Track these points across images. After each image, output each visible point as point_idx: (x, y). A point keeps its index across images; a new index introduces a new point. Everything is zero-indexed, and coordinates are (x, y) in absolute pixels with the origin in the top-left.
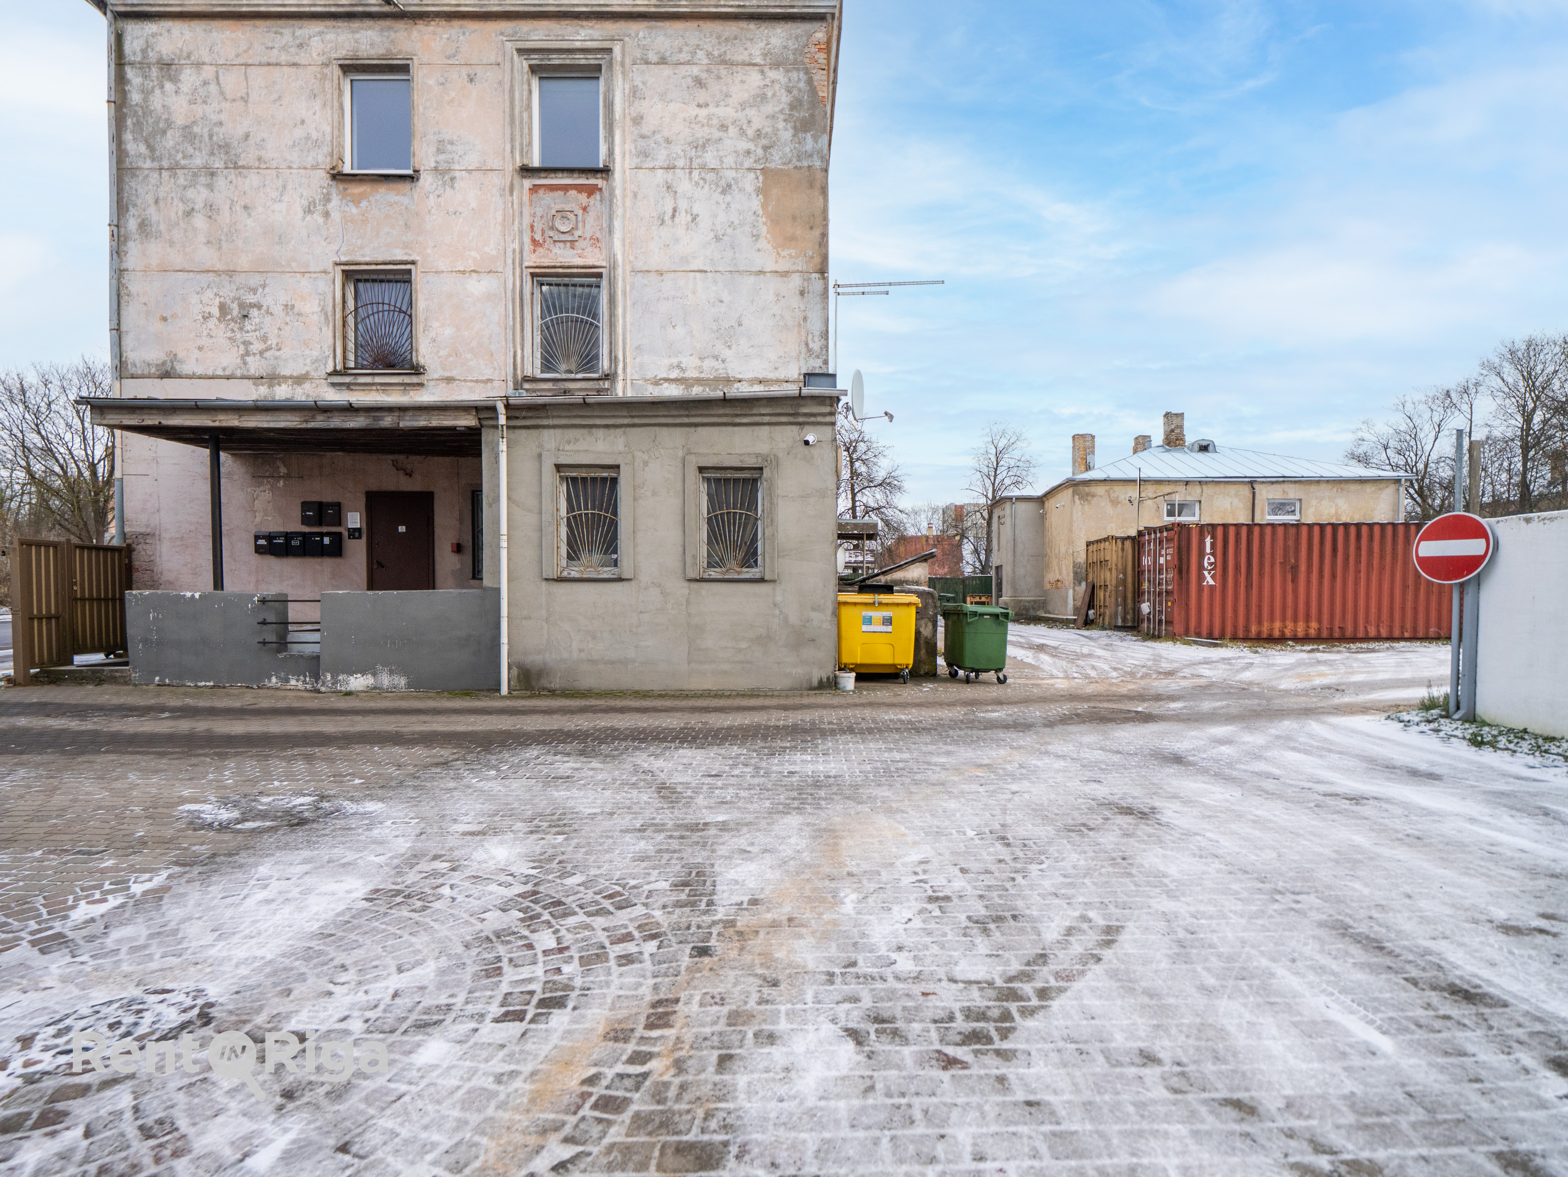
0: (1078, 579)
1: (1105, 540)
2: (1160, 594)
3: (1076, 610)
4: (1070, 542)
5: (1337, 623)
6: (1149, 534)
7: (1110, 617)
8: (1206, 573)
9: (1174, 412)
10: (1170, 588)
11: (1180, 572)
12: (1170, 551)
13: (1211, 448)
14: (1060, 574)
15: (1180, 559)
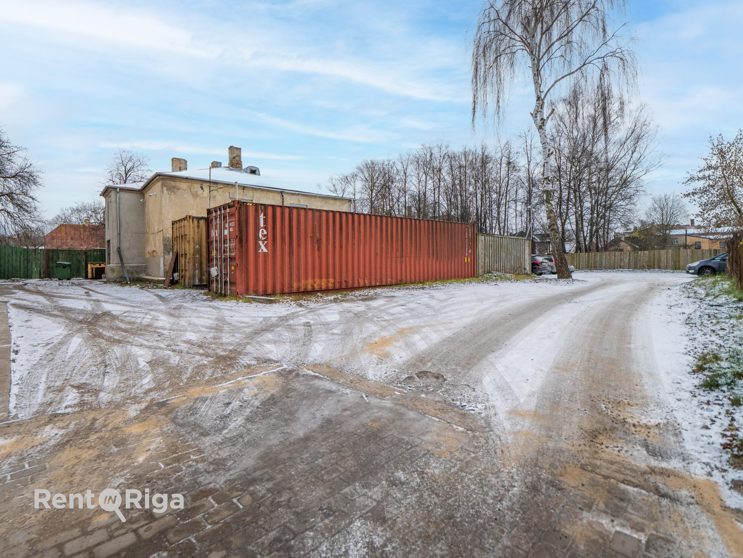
0: (167, 248)
1: (184, 219)
2: (225, 260)
3: (166, 273)
4: (161, 222)
5: (344, 279)
6: (216, 211)
7: (190, 278)
8: (261, 243)
9: (235, 146)
10: (233, 254)
11: (241, 241)
12: (232, 224)
13: (257, 172)
14: (155, 246)
15: (240, 231)
